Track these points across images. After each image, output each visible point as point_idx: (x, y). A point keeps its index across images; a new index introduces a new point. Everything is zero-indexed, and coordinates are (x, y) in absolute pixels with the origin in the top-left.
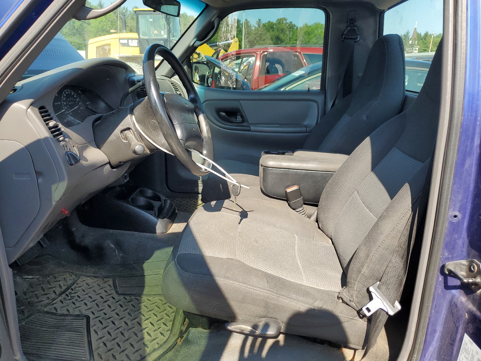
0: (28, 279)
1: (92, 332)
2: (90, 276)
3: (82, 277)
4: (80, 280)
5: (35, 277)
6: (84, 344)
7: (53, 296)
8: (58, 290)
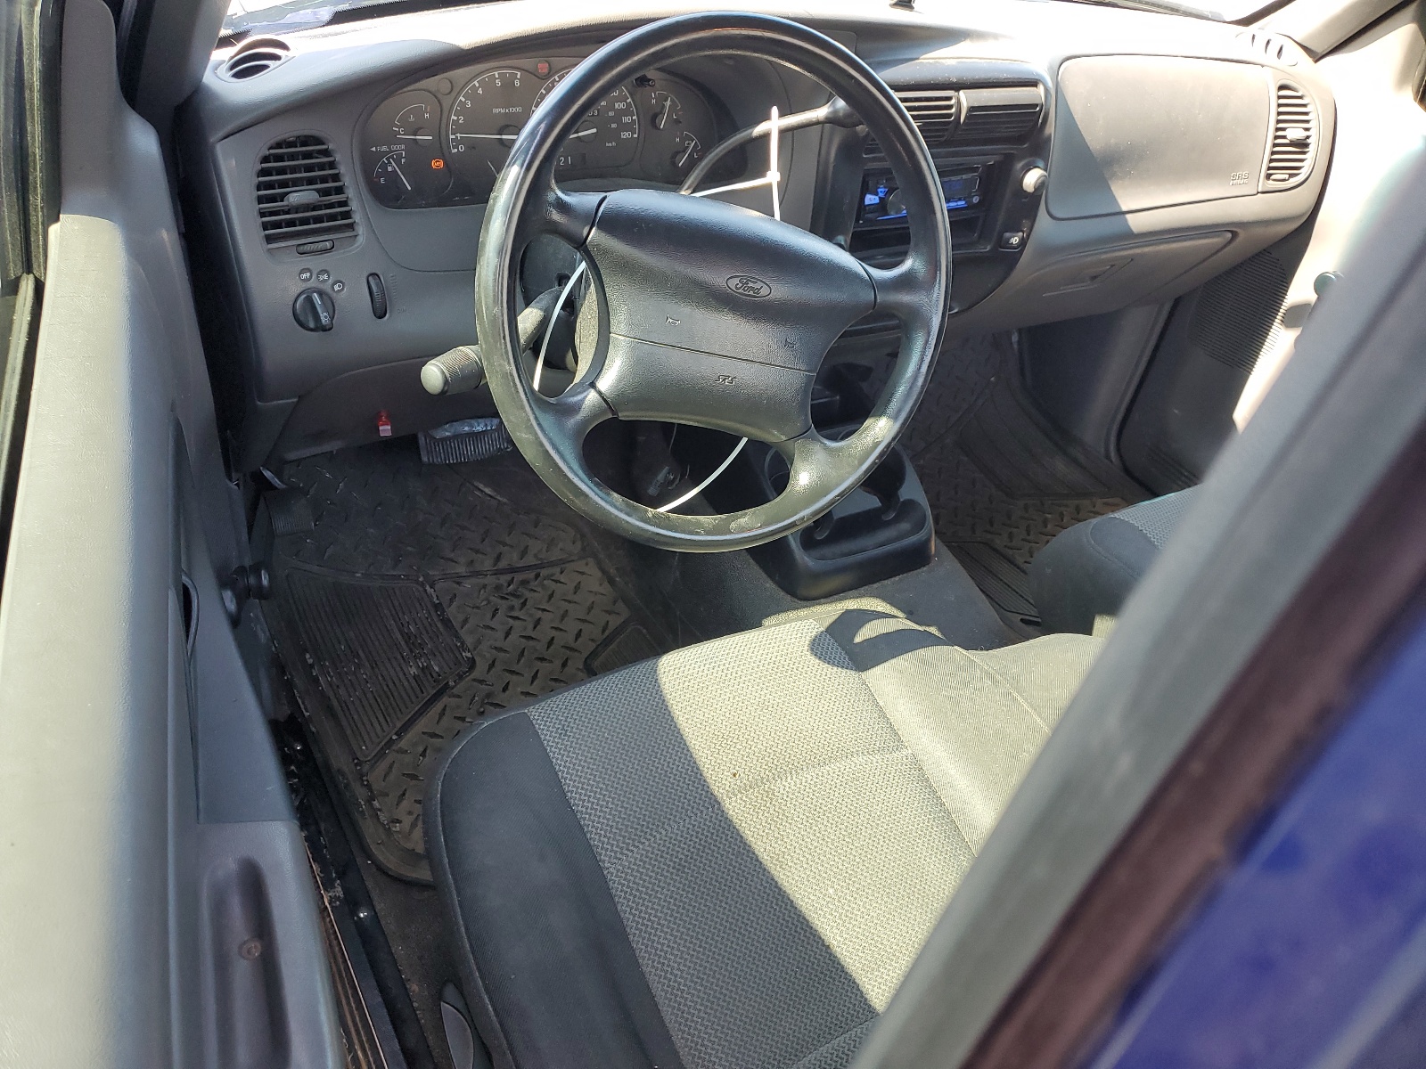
0: (482, 491)
1: (439, 706)
2: (604, 571)
3: (590, 560)
4: (580, 565)
5: (498, 498)
6: (398, 719)
7: (487, 564)
8: (510, 558)
